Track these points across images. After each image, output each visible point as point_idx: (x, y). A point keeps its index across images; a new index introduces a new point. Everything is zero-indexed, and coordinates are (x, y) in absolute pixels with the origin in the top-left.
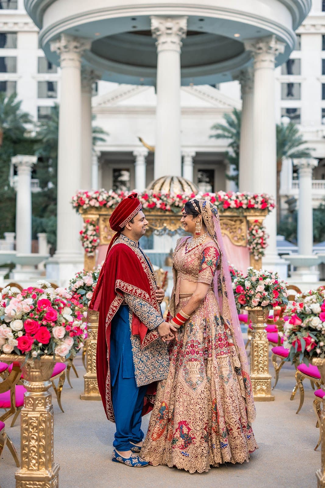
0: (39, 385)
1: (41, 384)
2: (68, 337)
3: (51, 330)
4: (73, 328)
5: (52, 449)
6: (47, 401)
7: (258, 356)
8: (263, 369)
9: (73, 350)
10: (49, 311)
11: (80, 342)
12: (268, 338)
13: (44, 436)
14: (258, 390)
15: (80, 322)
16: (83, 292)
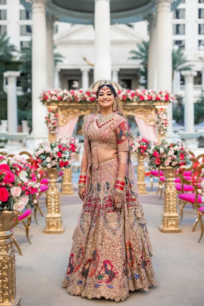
0: (2, 234)
1: (4, 233)
2: (24, 195)
3: (10, 190)
4: (28, 188)
5: (14, 285)
6: (9, 246)
7: (169, 201)
8: (173, 210)
9: (29, 205)
10: (7, 174)
11: (34, 199)
12: (176, 188)
13: (7, 275)
14: (169, 225)
15: (33, 183)
16: (43, 157)
